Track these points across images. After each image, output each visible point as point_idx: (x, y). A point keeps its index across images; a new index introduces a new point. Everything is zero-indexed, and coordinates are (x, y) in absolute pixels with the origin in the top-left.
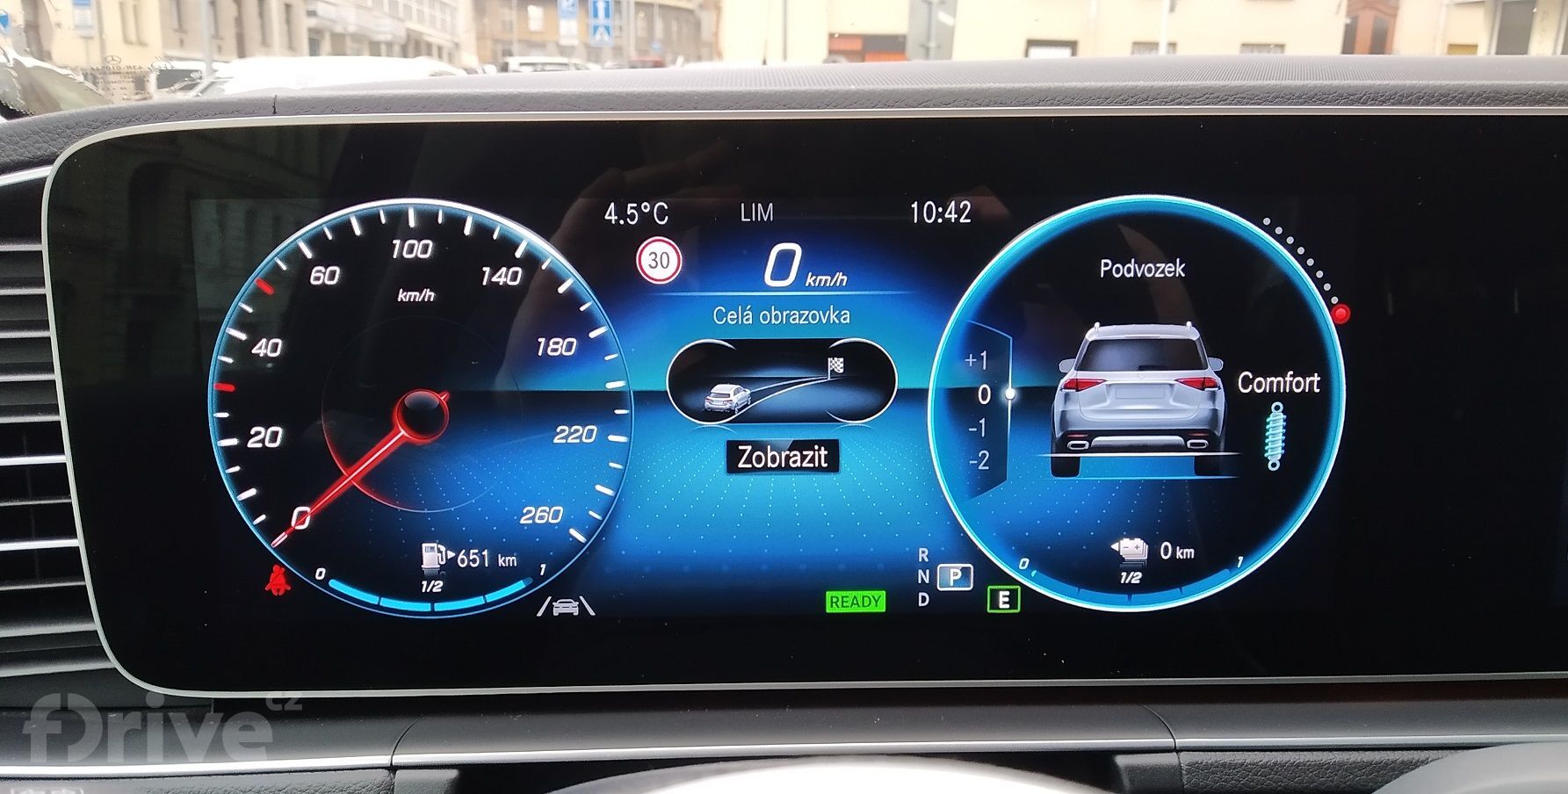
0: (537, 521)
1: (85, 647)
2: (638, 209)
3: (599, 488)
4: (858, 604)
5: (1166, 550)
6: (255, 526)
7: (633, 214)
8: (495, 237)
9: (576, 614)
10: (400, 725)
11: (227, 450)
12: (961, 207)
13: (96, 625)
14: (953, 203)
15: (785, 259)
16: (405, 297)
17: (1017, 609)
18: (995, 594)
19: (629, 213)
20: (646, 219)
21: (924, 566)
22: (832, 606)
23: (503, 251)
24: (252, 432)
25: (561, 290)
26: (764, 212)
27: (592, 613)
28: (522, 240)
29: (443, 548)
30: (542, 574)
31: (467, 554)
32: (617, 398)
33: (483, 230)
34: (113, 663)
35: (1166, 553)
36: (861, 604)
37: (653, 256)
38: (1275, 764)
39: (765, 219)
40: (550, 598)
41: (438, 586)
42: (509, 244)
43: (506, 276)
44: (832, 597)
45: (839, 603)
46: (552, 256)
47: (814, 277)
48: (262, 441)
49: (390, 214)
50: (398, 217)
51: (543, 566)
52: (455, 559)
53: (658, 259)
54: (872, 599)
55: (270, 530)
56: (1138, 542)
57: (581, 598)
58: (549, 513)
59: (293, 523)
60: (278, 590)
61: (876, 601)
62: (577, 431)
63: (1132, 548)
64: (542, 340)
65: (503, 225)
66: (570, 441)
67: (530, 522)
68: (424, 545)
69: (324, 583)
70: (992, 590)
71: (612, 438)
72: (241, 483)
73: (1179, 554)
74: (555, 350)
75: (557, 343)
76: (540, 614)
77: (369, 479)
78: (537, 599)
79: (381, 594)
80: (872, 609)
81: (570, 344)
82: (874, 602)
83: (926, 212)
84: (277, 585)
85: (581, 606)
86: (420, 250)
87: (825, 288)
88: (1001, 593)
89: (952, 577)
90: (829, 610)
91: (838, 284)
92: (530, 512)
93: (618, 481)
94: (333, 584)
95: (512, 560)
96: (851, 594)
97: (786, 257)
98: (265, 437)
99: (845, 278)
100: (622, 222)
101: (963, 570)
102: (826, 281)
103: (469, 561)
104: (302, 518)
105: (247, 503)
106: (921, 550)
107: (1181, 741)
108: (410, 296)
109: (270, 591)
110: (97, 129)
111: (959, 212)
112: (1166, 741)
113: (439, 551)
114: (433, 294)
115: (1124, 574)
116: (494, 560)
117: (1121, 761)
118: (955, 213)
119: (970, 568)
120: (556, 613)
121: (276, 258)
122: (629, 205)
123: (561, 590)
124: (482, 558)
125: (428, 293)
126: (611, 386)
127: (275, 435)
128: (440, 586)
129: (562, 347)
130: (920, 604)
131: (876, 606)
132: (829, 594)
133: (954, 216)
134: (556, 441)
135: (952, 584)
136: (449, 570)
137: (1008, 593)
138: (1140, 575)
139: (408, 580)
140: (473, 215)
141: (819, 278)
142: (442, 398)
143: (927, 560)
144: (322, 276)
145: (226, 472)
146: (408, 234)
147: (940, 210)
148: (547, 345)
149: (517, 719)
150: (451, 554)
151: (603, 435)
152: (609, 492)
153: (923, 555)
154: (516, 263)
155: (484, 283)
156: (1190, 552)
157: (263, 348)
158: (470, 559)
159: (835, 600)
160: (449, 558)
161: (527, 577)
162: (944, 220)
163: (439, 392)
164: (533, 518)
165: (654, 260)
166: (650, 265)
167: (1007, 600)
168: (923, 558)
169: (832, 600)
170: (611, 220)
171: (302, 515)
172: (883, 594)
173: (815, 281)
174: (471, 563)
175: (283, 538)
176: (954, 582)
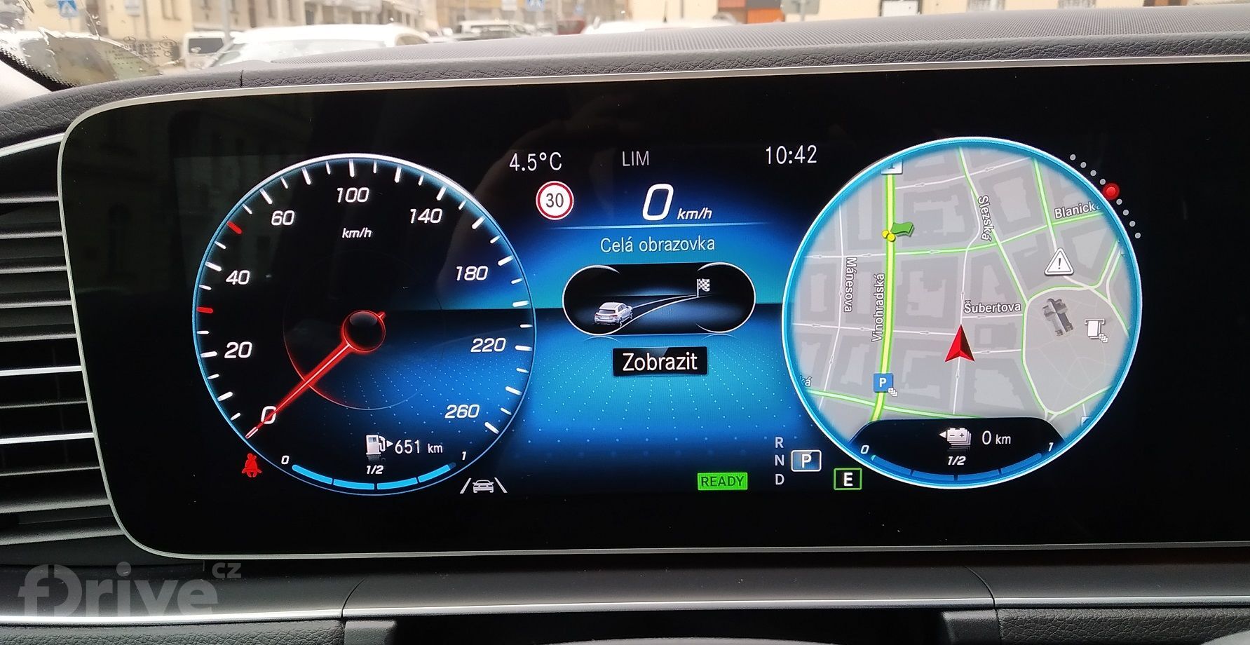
0: (459, 416)
1: (100, 518)
2: (537, 158)
3: (508, 389)
4: (724, 483)
5: (986, 437)
6: (232, 422)
7: (532, 162)
8: (420, 183)
9: (492, 492)
10: (349, 582)
11: (208, 361)
12: (809, 150)
13: (109, 501)
14: (802, 147)
15: (660, 197)
16: (348, 234)
17: (859, 487)
18: (840, 475)
19: (529, 161)
20: (543, 166)
21: (780, 452)
22: (702, 485)
23: (427, 195)
24: (228, 346)
25: (475, 226)
26: (641, 159)
27: (505, 491)
28: (441, 186)
29: (383, 439)
30: (464, 459)
31: (403, 444)
32: (523, 315)
33: (409, 177)
34: (123, 531)
35: (987, 439)
36: (727, 484)
37: (550, 197)
38: (1080, 619)
39: (643, 164)
40: (470, 479)
41: (379, 470)
42: (432, 189)
43: (429, 216)
44: (702, 478)
45: (709, 483)
46: (467, 199)
47: (684, 212)
48: (236, 353)
49: (335, 166)
50: (341, 168)
51: (464, 453)
52: (393, 446)
53: (554, 200)
54: (736, 479)
55: (244, 425)
56: (962, 430)
57: (496, 478)
58: (468, 410)
59: (262, 419)
60: (252, 474)
61: (740, 481)
62: (490, 342)
63: (958, 436)
64: (460, 268)
65: (426, 173)
66: (484, 350)
67: (453, 417)
68: (368, 437)
69: (288, 467)
70: (837, 471)
71: (518, 348)
72: (220, 388)
73: (998, 440)
74: (470, 276)
75: (472, 270)
76: (462, 492)
77: (321, 383)
79: (335, 476)
80: (736, 487)
81: (483, 271)
82: (738, 481)
83: (779, 155)
84: (251, 469)
85: (496, 485)
86: (359, 195)
87: (694, 221)
88: (846, 474)
89: (803, 460)
90: (700, 488)
91: (704, 217)
92: (453, 409)
93: (524, 383)
94: (296, 468)
95: (439, 448)
96: (718, 475)
98: (239, 350)
99: (711, 212)
100: (523, 169)
101: (812, 454)
102: (694, 214)
103: (404, 449)
104: (269, 415)
105: (223, 403)
106: (777, 438)
107: (999, 600)
108: (352, 234)
109: (245, 474)
110: (101, 102)
111: (807, 154)
112: (987, 600)
113: (380, 441)
114: (370, 232)
115: (951, 458)
116: (424, 448)
117: (948, 616)
118: (804, 155)
119: (818, 453)
120: (475, 490)
121: (243, 204)
122: (530, 155)
123: (479, 472)
124: (415, 446)
125: (367, 231)
126: (516, 305)
127: (246, 347)
128: (382, 469)
129: (476, 273)
130: (777, 483)
131: (740, 485)
132: (700, 475)
133: (802, 158)
134: (472, 350)
135: (803, 466)
136: (388, 457)
137: (851, 474)
138: (965, 458)
139: (355, 465)
140: (401, 165)
141: (688, 212)
142: (380, 317)
143: (782, 447)
144: (281, 219)
145: (208, 379)
146: (348, 182)
147: (791, 153)
148: (464, 272)
149: (445, 577)
150: (390, 444)
151: (511, 346)
152: (517, 392)
153: (779, 442)
154: (437, 204)
155: (412, 222)
156: (1007, 439)
157: (234, 278)
158: (404, 447)
159: (705, 480)
160: (388, 446)
161: (452, 461)
162: (793, 160)
163: (377, 312)
164: (455, 414)
165: (551, 200)
166: (547, 205)
167: (851, 479)
168: (779, 445)
169: (702, 480)
170: (515, 168)
171: (269, 412)
172: (745, 475)
173: (685, 215)
174: (406, 451)
175: (254, 431)
176: (806, 464)
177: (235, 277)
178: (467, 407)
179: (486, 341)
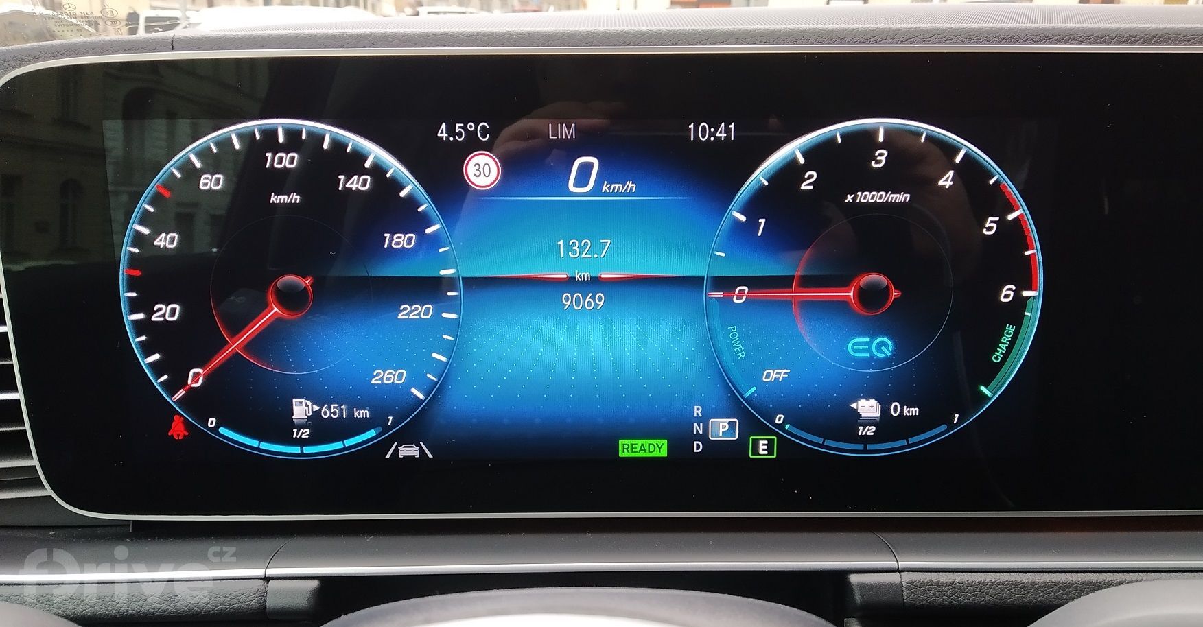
0: (385, 382)
1: (26, 479)
2: (465, 128)
3: (435, 355)
4: (644, 450)
5: (895, 409)
6: (159, 384)
7: (460, 132)
8: (348, 150)
9: (418, 456)
10: (273, 545)
11: (136, 323)
12: (730, 128)
13: (35, 461)
14: (723, 124)
15: (586, 169)
16: (276, 199)
17: (773, 455)
18: (756, 443)
19: (457, 131)
20: (471, 136)
21: (699, 420)
22: (624, 452)
23: (355, 163)
24: (155, 309)
25: (402, 195)
26: (567, 131)
27: (430, 456)
28: (370, 154)
29: (309, 403)
30: (389, 424)
31: (329, 408)
32: (450, 282)
33: (338, 145)
34: (49, 491)
35: (895, 411)
36: (647, 451)
37: (477, 166)
38: (979, 583)
39: (569, 137)
40: (396, 444)
41: (306, 434)
42: (359, 157)
43: (358, 183)
44: (624, 445)
45: (630, 449)
46: (395, 167)
47: (609, 185)
48: (163, 316)
49: (263, 131)
50: (270, 134)
51: (391, 418)
52: (319, 412)
53: (481, 170)
54: (656, 446)
55: (171, 387)
56: (873, 402)
57: (421, 443)
58: (394, 375)
59: (189, 382)
60: (178, 435)
61: (660, 448)
62: (417, 309)
63: (868, 407)
64: (387, 235)
65: (355, 141)
66: (411, 317)
67: (380, 382)
68: (294, 400)
69: (215, 430)
70: (753, 439)
71: (445, 315)
72: (147, 349)
73: (906, 412)
74: (398, 243)
75: (400, 238)
76: (388, 456)
77: (248, 347)
78: (386, 445)
79: (261, 439)
80: (657, 454)
81: (410, 239)
82: (658, 449)
83: (701, 132)
84: (177, 431)
85: (421, 450)
86: (287, 161)
87: (618, 194)
88: (761, 442)
89: (721, 429)
90: (621, 454)
91: (628, 191)
92: (379, 374)
93: (449, 350)
94: (222, 430)
95: (365, 413)
96: (639, 442)
98: (166, 312)
100: (451, 139)
101: (730, 423)
102: (619, 187)
103: (331, 413)
104: (196, 377)
105: (152, 365)
106: (696, 407)
107: (903, 564)
108: (280, 199)
109: (172, 435)
110: (28, 62)
111: (729, 132)
112: (892, 564)
113: (307, 406)
114: (298, 197)
115: (861, 428)
116: (351, 413)
118: (725, 133)
119: (735, 422)
120: (401, 455)
121: (172, 168)
122: (457, 125)
123: (405, 437)
124: (341, 411)
125: (295, 197)
126: (443, 273)
127: (173, 310)
128: (308, 433)
129: (403, 241)
130: (695, 451)
131: (660, 452)
132: (621, 442)
133: (723, 135)
134: (399, 317)
135: (721, 434)
136: (314, 420)
137: (766, 442)
138: (874, 428)
139: (282, 429)
140: (330, 132)
141: (613, 185)
142: (307, 282)
143: (701, 416)
144: (209, 182)
145: (136, 341)
146: (277, 148)
147: (712, 130)
148: (391, 239)
149: (369, 540)
150: (316, 408)
151: (437, 313)
152: (444, 359)
153: (698, 411)
154: (366, 172)
155: (340, 189)
156: (915, 411)
158: (331, 412)
159: (626, 447)
160: (314, 410)
161: (377, 426)
162: (715, 137)
163: (304, 277)
164: (382, 379)
165: (478, 170)
166: (474, 174)
167: (766, 447)
168: (697, 414)
169: (624, 447)
170: (443, 137)
171: (196, 375)
172: (665, 442)
173: (609, 188)
174: (332, 415)
175: (181, 393)
176: (723, 432)
177: (163, 240)
178: (394, 373)
179: (413, 309)
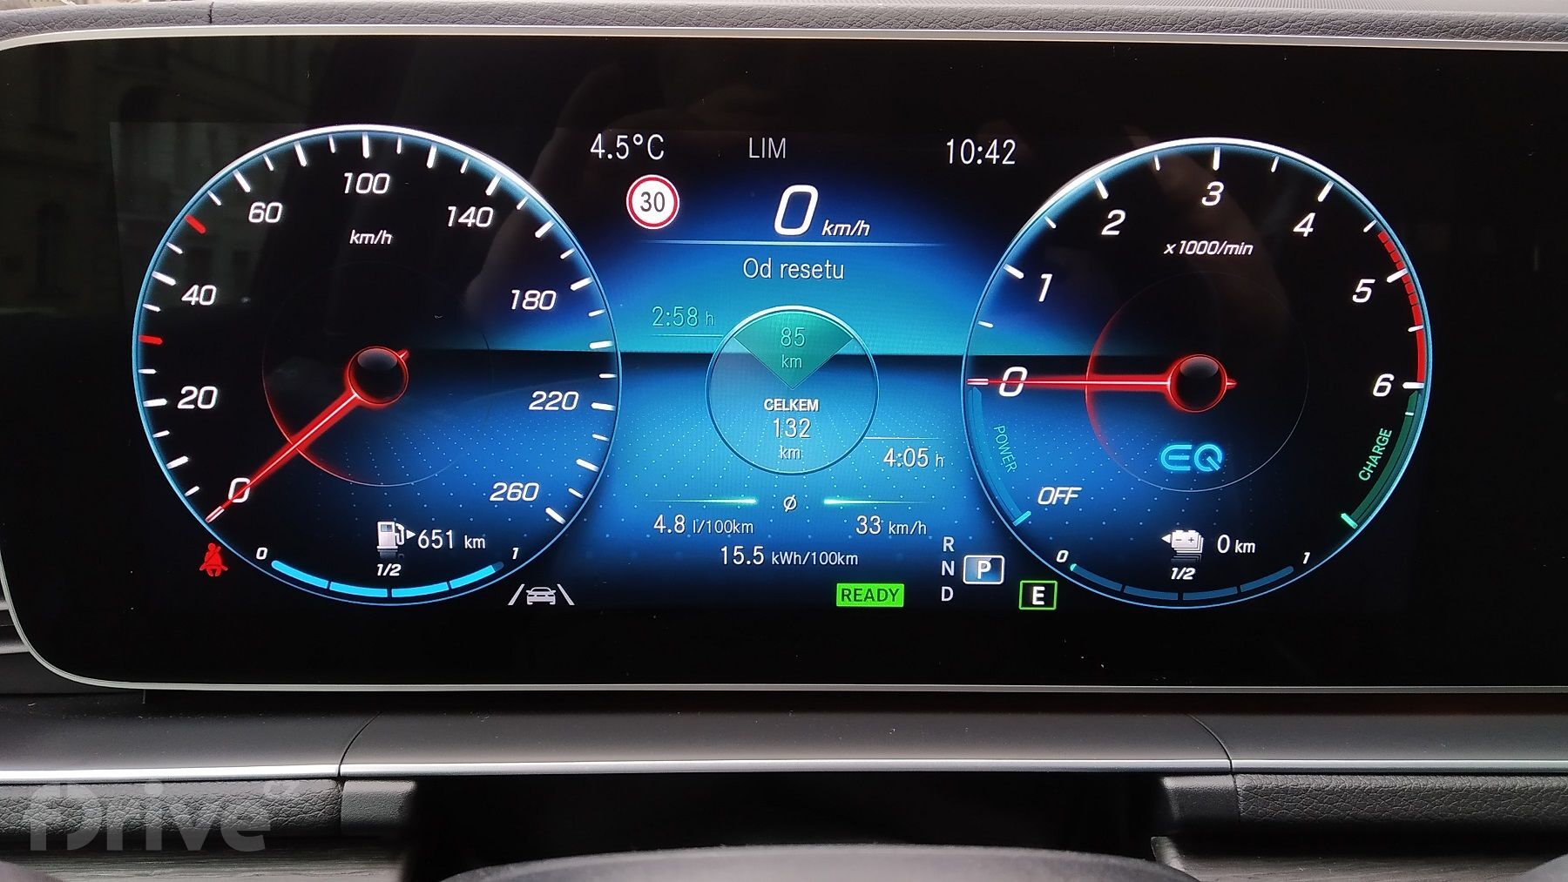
0: (509, 498)
2: (629, 141)
3: (580, 462)
4: (872, 597)
5: (1223, 544)
6: (188, 498)
7: (623, 146)
8: (463, 170)
9: (554, 603)
10: (350, 724)
11: (153, 412)
12: (1005, 146)
13: (8, 605)
14: (995, 142)
15: (798, 204)
16: (358, 239)
17: (1052, 606)
18: (1028, 589)
19: (618, 146)
20: (639, 152)
21: (949, 557)
22: (843, 599)
23: (472, 187)
25: (539, 234)
26: (775, 149)
27: (571, 603)
28: (494, 175)
29: (401, 527)
30: (514, 558)
31: (429, 534)
32: (602, 360)
33: (448, 163)
34: (26, 646)
35: (1223, 546)
36: (876, 598)
38: (1343, 789)
39: (777, 157)
40: (523, 585)
41: (395, 570)
42: (479, 179)
43: (475, 217)
44: (843, 590)
45: (852, 597)
46: (528, 195)
47: (832, 225)
48: (195, 402)
49: (343, 142)
50: (353, 144)
51: (516, 549)
52: (416, 538)
53: (652, 201)
54: (889, 593)
55: (204, 503)
56: (1193, 534)
57: (559, 585)
58: (522, 490)
59: (230, 496)
60: (214, 571)
61: (894, 595)
63: (1186, 541)
64: (517, 292)
65: (472, 157)
66: (547, 408)
67: (502, 499)
68: (380, 524)
69: (266, 564)
70: (1024, 584)
71: (595, 406)
72: (171, 449)
73: (1238, 548)
74: (531, 304)
75: (534, 296)
76: (511, 603)
77: (315, 447)
78: (508, 587)
79: (332, 577)
80: (888, 603)
81: (549, 298)
82: (892, 596)
83: (964, 152)
84: (212, 564)
85: (558, 595)
86: (375, 184)
87: (844, 238)
88: (1036, 589)
89: (980, 569)
90: (840, 603)
91: (859, 234)
92: (501, 488)
93: (602, 455)
94: (277, 565)
95: (480, 542)
96: (865, 587)
97: (800, 201)
98: (198, 397)
99: (868, 226)
100: (610, 156)
101: (992, 561)
102: (846, 229)
103: (431, 542)
104: (239, 490)
105: (176, 472)
106: (945, 538)
107: (1238, 763)
108: (364, 238)
109: (205, 571)
111: (1002, 152)
112: (1223, 763)
113: (398, 531)
114: (390, 236)
115: (1175, 570)
116: (459, 541)
117: (1170, 783)
118: (997, 154)
119: (1000, 559)
120: (530, 601)
121: (208, 190)
122: (619, 137)
123: (534, 577)
124: (446, 539)
125: (385, 235)
126: (595, 346)
127: (209, 395)
128: (399, 568)
129: (539, 300)
130: (943, 599)
131: (894, 600)
132: (840, 586)
133: (995, 157)
134: (531, 408)
135: (979, 577)
136: (407, 552)
137: (1043, 589)
138: (1193, 571)
139: (362, 562)
140: (437, 144)
141: (837, 226)
142: (401, 357)
143: (952, 550)
144: (263, 213)
145: (154, 436)
146: (360, 165)
147: (980, 149)
148: (522, 298)
149: (485, 720)
150: (410, 534)
151: (585, 403)
152: (593, 467)
153: (948, 544)
154: (487, 201)
155: (450, 225)
156: (1250, 547)
157: (193, 296)
158: (432, 539)
159: (846, 592)
160: (408, 537)
161: (498, 561)
162: (984, 160)
163: (398, 349)
164: (504, 495)
165: (647, 201)
166: (642, 208)
167: (1042, 595)
168: (948, 547)
169: (843, 592)
170: (598, 153)
171: (240, 486)
172: (901, 587)
173: (832, 229)
174: (433, 545)
175: (218, 512)
176: (983, 573)
177: (195, 294)
178: (521, 486)
179: (550, 396)
